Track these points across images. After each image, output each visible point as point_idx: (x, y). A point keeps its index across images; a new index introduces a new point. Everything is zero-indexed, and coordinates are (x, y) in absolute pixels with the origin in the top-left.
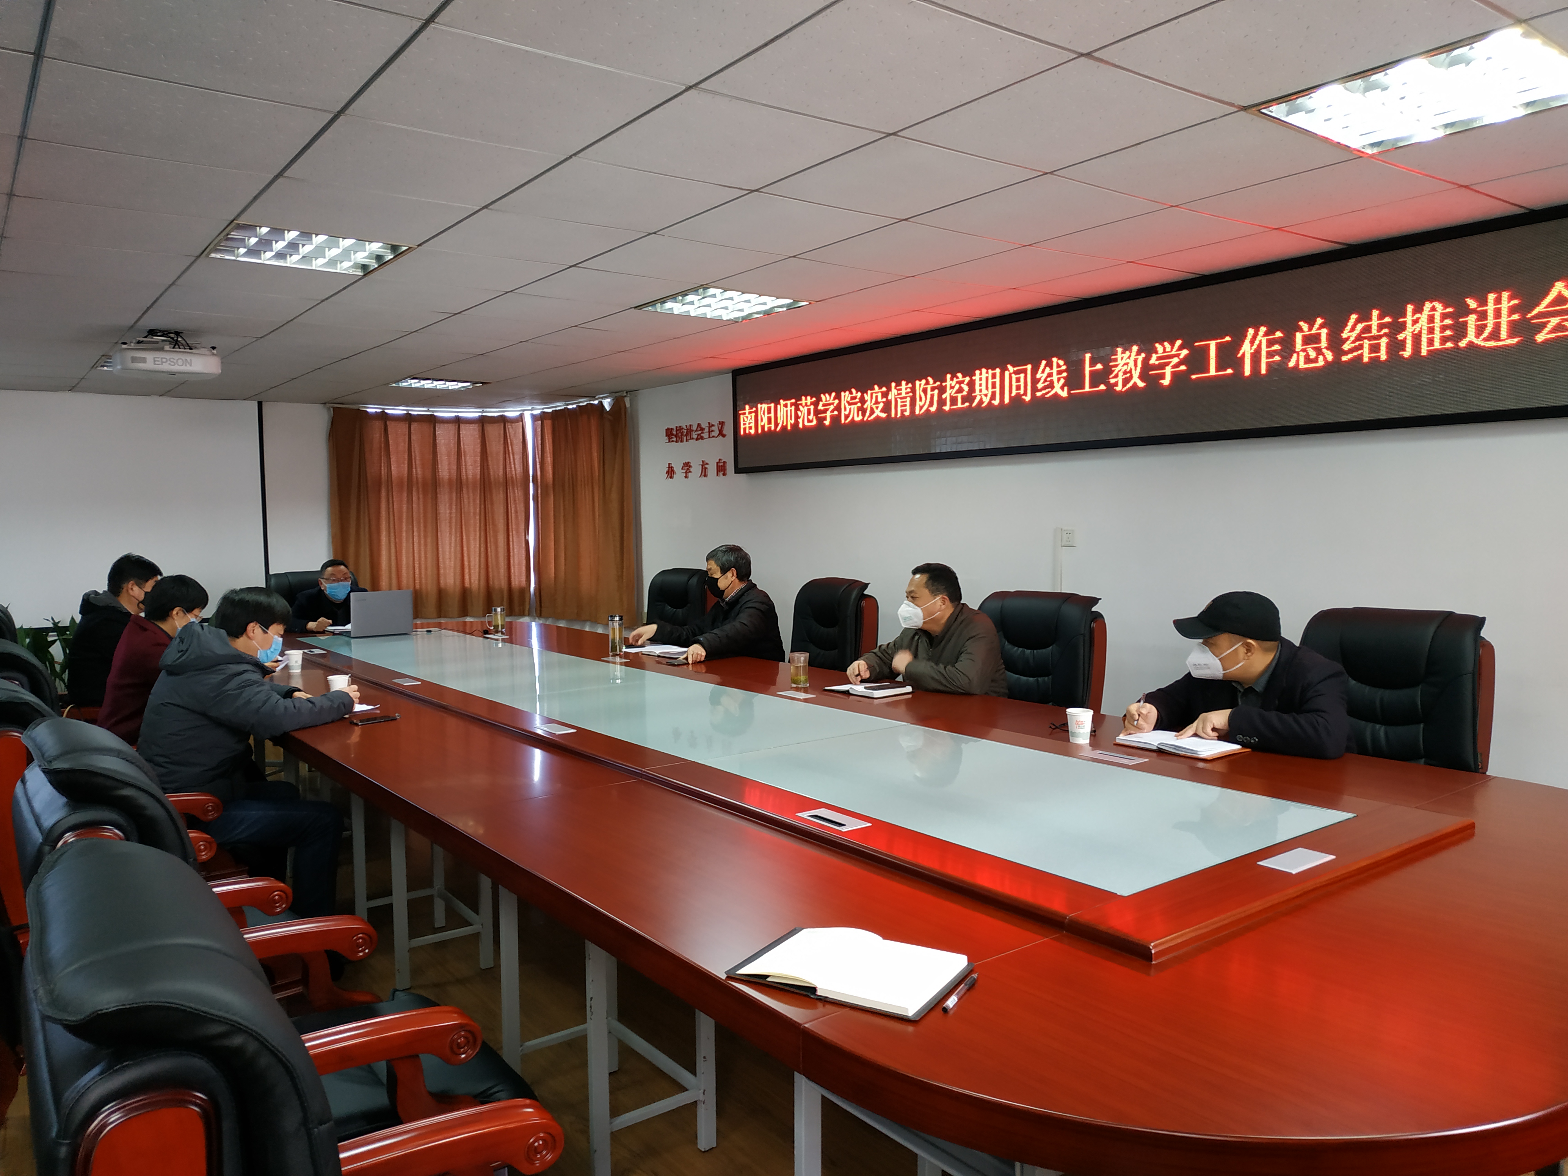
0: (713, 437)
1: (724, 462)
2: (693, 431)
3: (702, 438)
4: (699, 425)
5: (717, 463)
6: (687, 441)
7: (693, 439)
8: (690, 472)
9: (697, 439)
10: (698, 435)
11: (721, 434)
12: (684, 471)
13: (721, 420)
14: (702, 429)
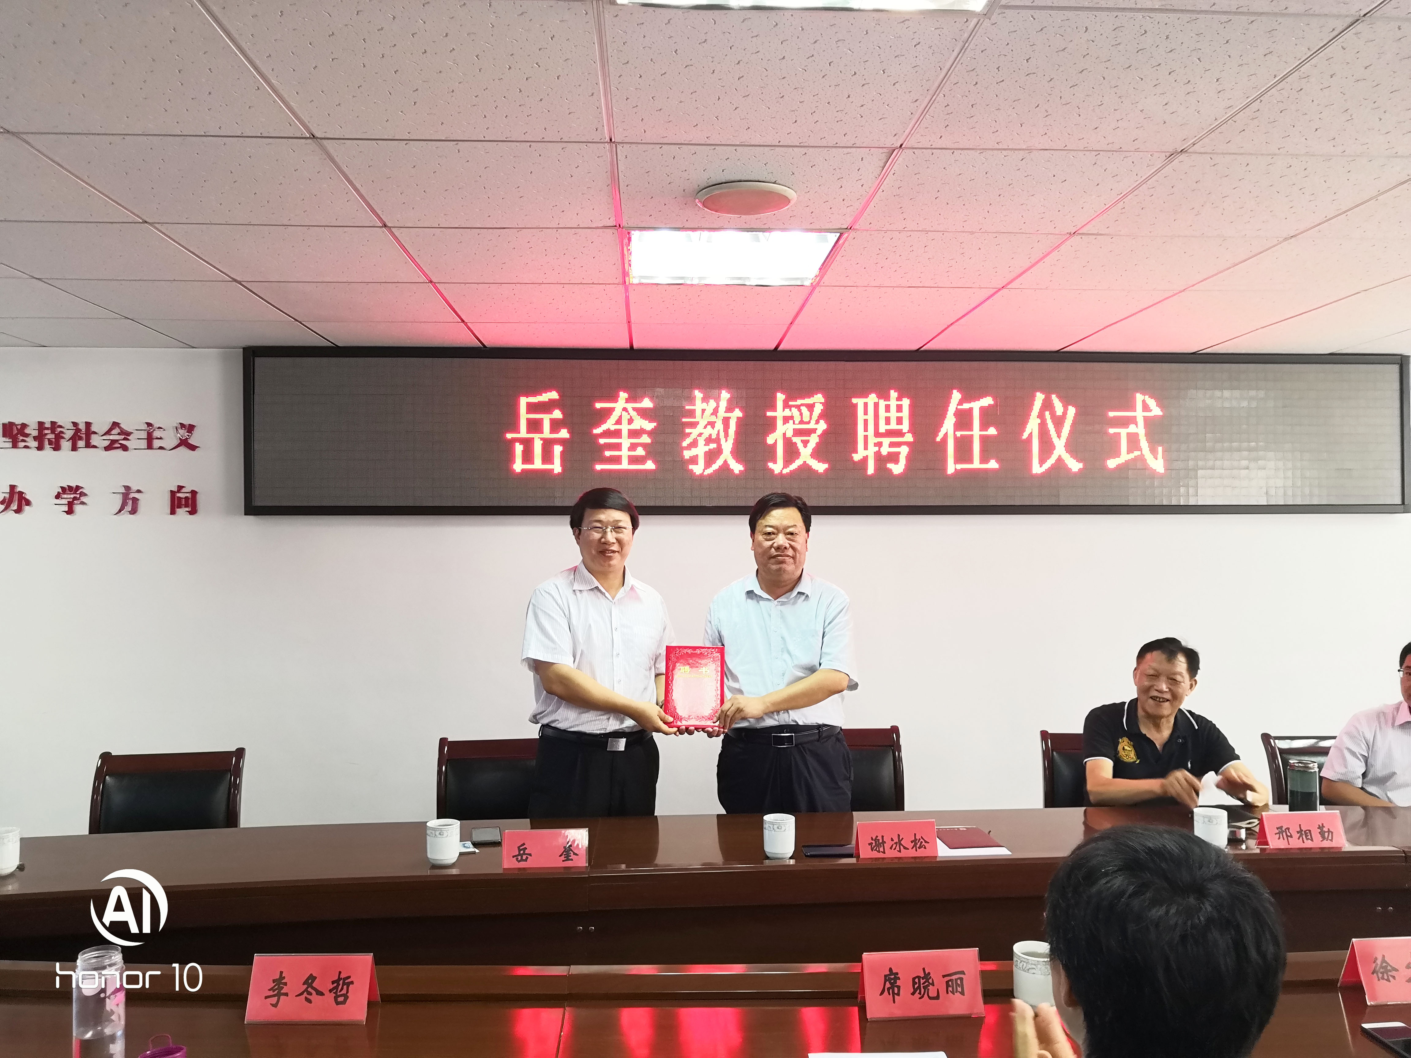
0: (161, 448)
1: (194, 493)
2: (95, 433)
3: (125, 448)
4: (115, 425)
5: (172, 493)
6: (74, 448)
7: (95, 447)
8: (83, 503)
9: (107, 449)
10: (113, 442)
11: (184, 443)
12: (65, 502)
13: (186, 422)
14: (126, 434)
